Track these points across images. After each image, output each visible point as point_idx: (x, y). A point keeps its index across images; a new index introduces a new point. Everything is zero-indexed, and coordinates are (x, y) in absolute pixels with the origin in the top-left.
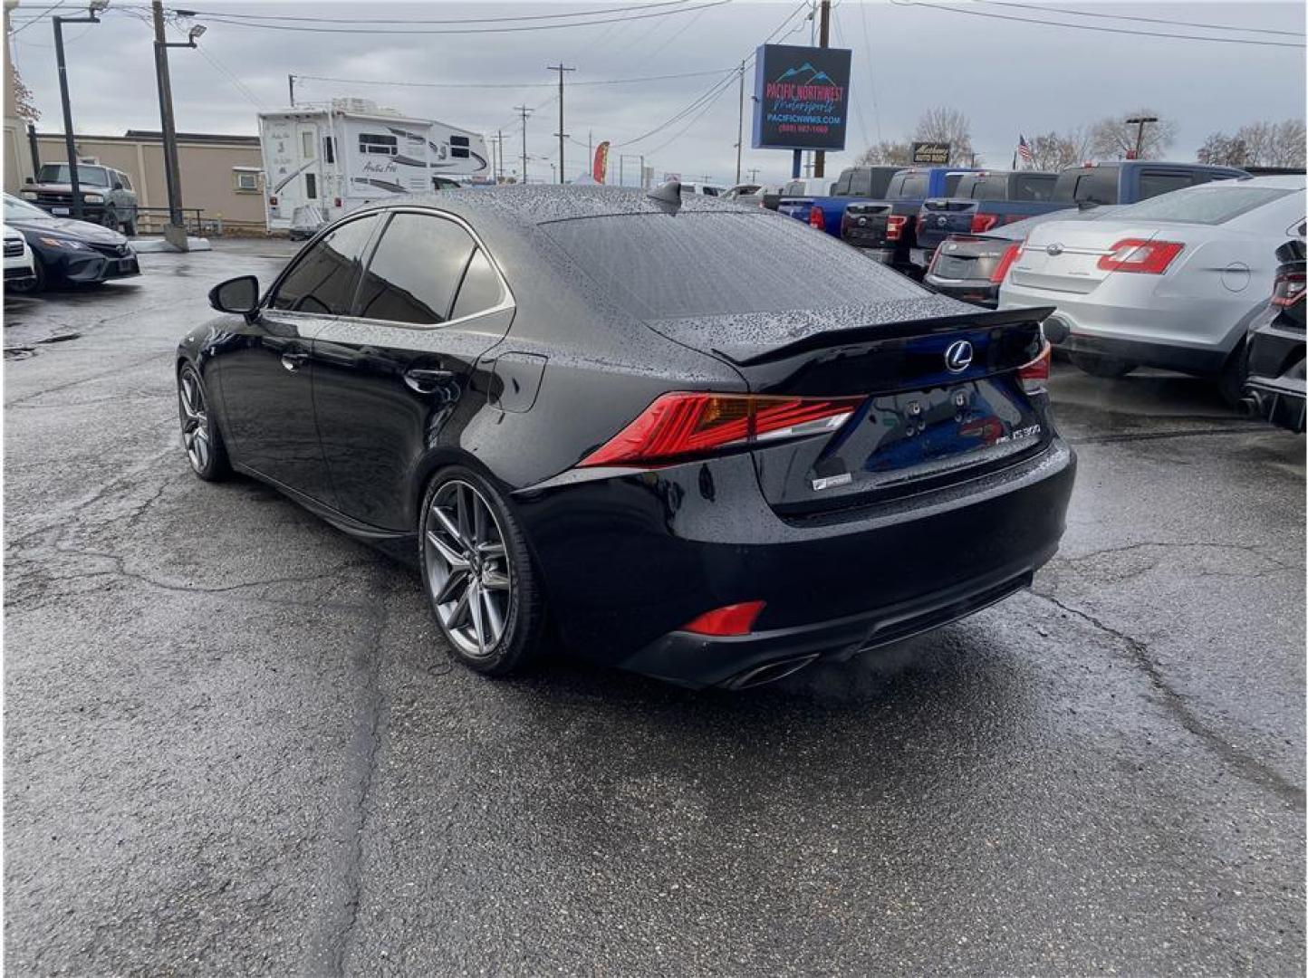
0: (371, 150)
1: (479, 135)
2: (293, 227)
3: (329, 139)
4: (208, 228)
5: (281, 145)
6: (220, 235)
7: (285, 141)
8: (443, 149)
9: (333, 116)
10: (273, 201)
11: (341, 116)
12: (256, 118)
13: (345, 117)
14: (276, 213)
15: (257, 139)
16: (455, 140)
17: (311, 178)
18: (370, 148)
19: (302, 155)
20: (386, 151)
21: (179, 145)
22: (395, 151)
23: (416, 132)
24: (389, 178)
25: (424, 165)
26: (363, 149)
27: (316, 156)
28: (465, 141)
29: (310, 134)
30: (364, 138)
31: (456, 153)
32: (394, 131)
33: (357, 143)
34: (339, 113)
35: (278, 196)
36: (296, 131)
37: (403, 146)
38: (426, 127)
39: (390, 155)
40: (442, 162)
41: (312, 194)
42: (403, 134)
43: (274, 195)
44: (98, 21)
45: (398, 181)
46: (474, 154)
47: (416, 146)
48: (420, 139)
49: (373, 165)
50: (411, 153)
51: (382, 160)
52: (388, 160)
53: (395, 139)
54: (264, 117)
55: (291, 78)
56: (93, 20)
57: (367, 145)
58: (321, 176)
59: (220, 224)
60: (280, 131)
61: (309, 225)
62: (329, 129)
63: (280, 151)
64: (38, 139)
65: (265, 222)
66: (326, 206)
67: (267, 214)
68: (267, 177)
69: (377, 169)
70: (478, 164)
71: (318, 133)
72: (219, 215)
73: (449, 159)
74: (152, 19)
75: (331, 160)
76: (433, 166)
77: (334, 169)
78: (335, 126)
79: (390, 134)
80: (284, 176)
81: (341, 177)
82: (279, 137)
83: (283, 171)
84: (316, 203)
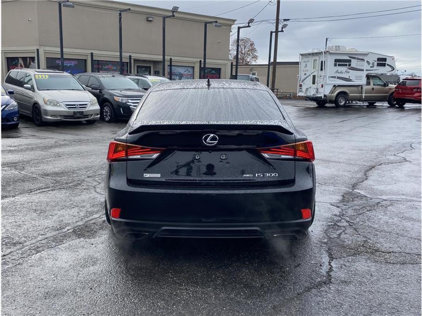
0: (339, 65)
1: (392, 57)
2: (305, 95)
3: (322, 62)
4: (288, 96)
5: (306, 65)
6: (291, 98)
7: (308, 63)
8: (373, 64)
9: (325, 53)
10: (301, 86)
11: (328, 53)
12: (299, 55)
13: (329, 53)
14: (301, 90)
15: (297, 63)
16: (379, 59)
17: (314, 77)
18: (339, 64)
19: (313, 68)
20: (346, 65)
21: (277, 66)
22: (350, 65)
23: (360, 57)
24: (346, 76)
25: (363, 70)
26: (335, 65)
27: (317, 68)
28: (385, 60)
29: (316, 60)
30: (336, 61)
31: (379, 65)
32: (350, 57)
33: (333, 62)
34: (327, 52)
35: (302, 84)
36: (311, 59)
37: (354, 63)
38: (366, 55)
39: (348, 67)
40: (372, 69)
41: (314, 83)
42: (355, 58)
43: (301, 83)
44: (250, 27)
45: (349, 77)
46: (388, 65)
47: (361, 62)
48: (363, 60)
49: (339, 71)
50: (357, 66)
51: (344, 69)
52: (346, 69)
53: (351, 60)
54: (302, 55)
55: (327, 39)
56: (249, 26)
57: (338, 63)
58: (318, 76)
59: (292, 94)
60: (306, 59)
61: (310, 94)
62: (323, 58)
63: (305, 67)
64: (238, 66)
65: (297, 93)
66: (318, 87)
67: (298, 90)
68: (300, 77)
69: (341, 73)
70: (390, 69)
71: (319, 59)
72: (292, 91)
73: (376, 67)
74: (275, 23)
75: (322, 70)
76: (367, 70)
77: (323, 73)
78: (325, 57)
79: (348, 58)
80: (306, 76)
81: (325, 76)
82: (306, 62)
83: (305, 74)
84: (315, 86)
